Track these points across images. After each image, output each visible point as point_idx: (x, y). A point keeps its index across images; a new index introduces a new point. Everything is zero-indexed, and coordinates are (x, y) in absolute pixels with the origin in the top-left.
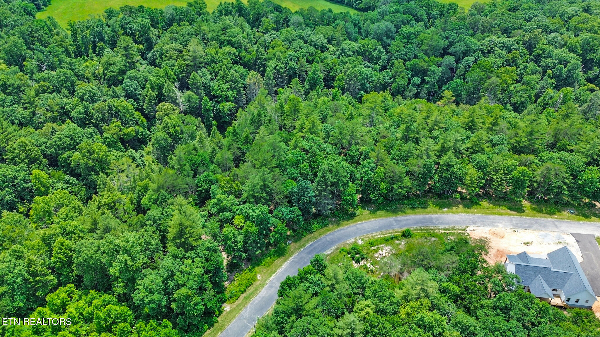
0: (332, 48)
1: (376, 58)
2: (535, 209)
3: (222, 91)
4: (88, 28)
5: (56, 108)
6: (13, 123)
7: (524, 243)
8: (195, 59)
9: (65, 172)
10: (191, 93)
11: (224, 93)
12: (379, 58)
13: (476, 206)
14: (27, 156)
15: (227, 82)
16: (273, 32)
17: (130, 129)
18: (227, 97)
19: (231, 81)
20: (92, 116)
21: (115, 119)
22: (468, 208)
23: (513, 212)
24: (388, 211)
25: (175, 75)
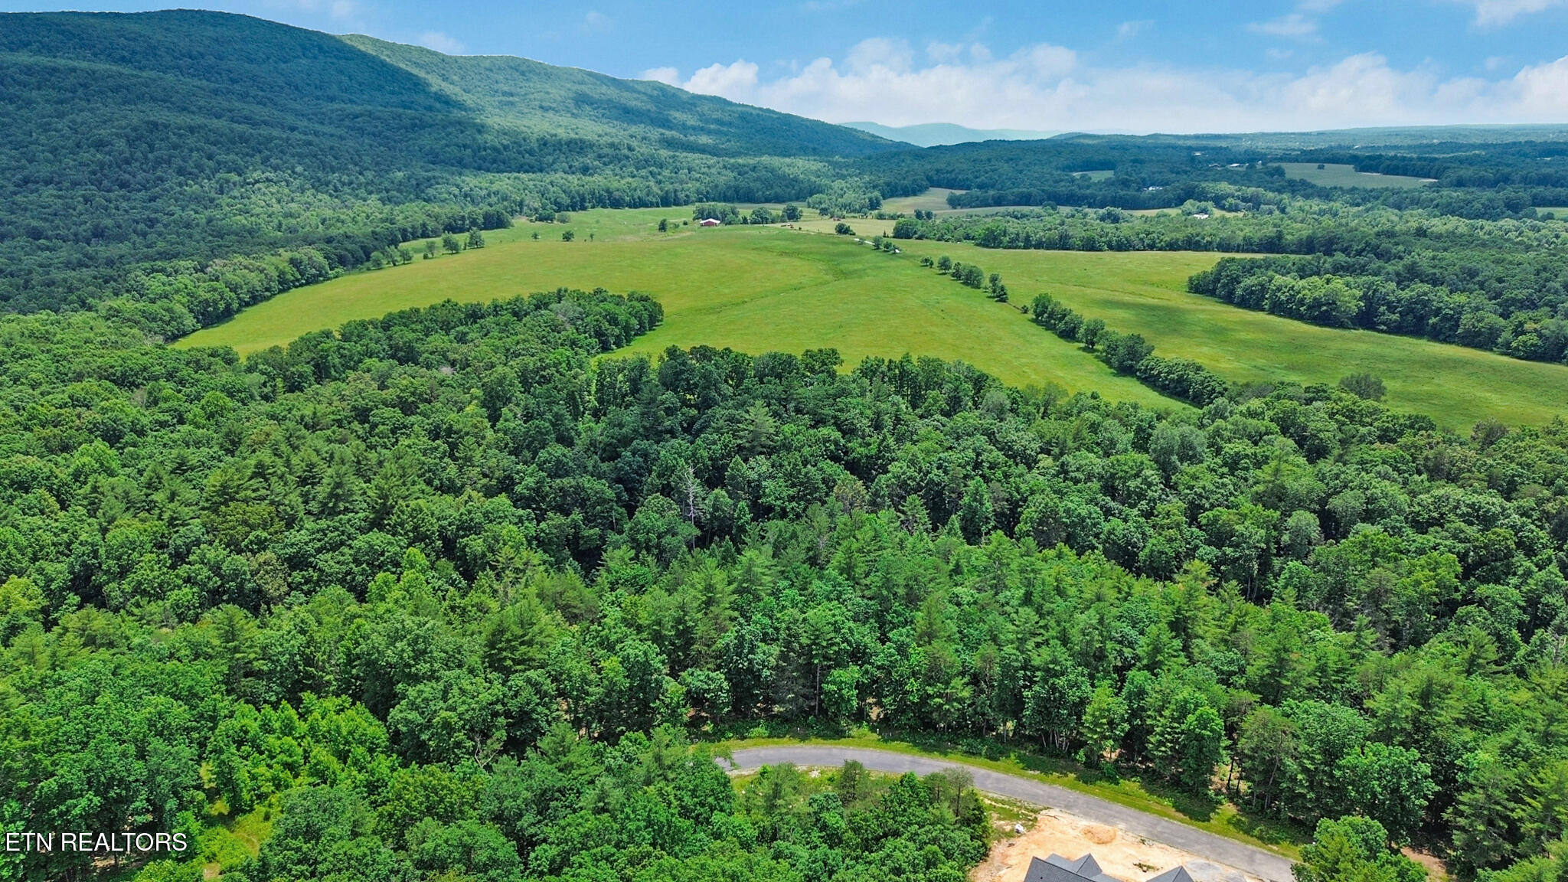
0: (1046, 461)
1: (1136, 494)
2: (1237, 824)
3: (777, 499)
4: (620, 371)
5: (497, 474)
6: (429, 482)
7: (1140, 866)
8: (756, 435)
9: (456, 568)
10: (724, 493)
11: (779, 502)
12: (1141, 496)
13: (1106, 784)
14: (416, 528)
15: (793, 485)
16: (938, 416)
17: (592, 532)
18: (783, 509)
19: (802, 484)
20: (544, 499)
21: (577, 510)
22: (1085, 782)
23: (1181, 815)
24: (916, 744)
25: (710, 458)
